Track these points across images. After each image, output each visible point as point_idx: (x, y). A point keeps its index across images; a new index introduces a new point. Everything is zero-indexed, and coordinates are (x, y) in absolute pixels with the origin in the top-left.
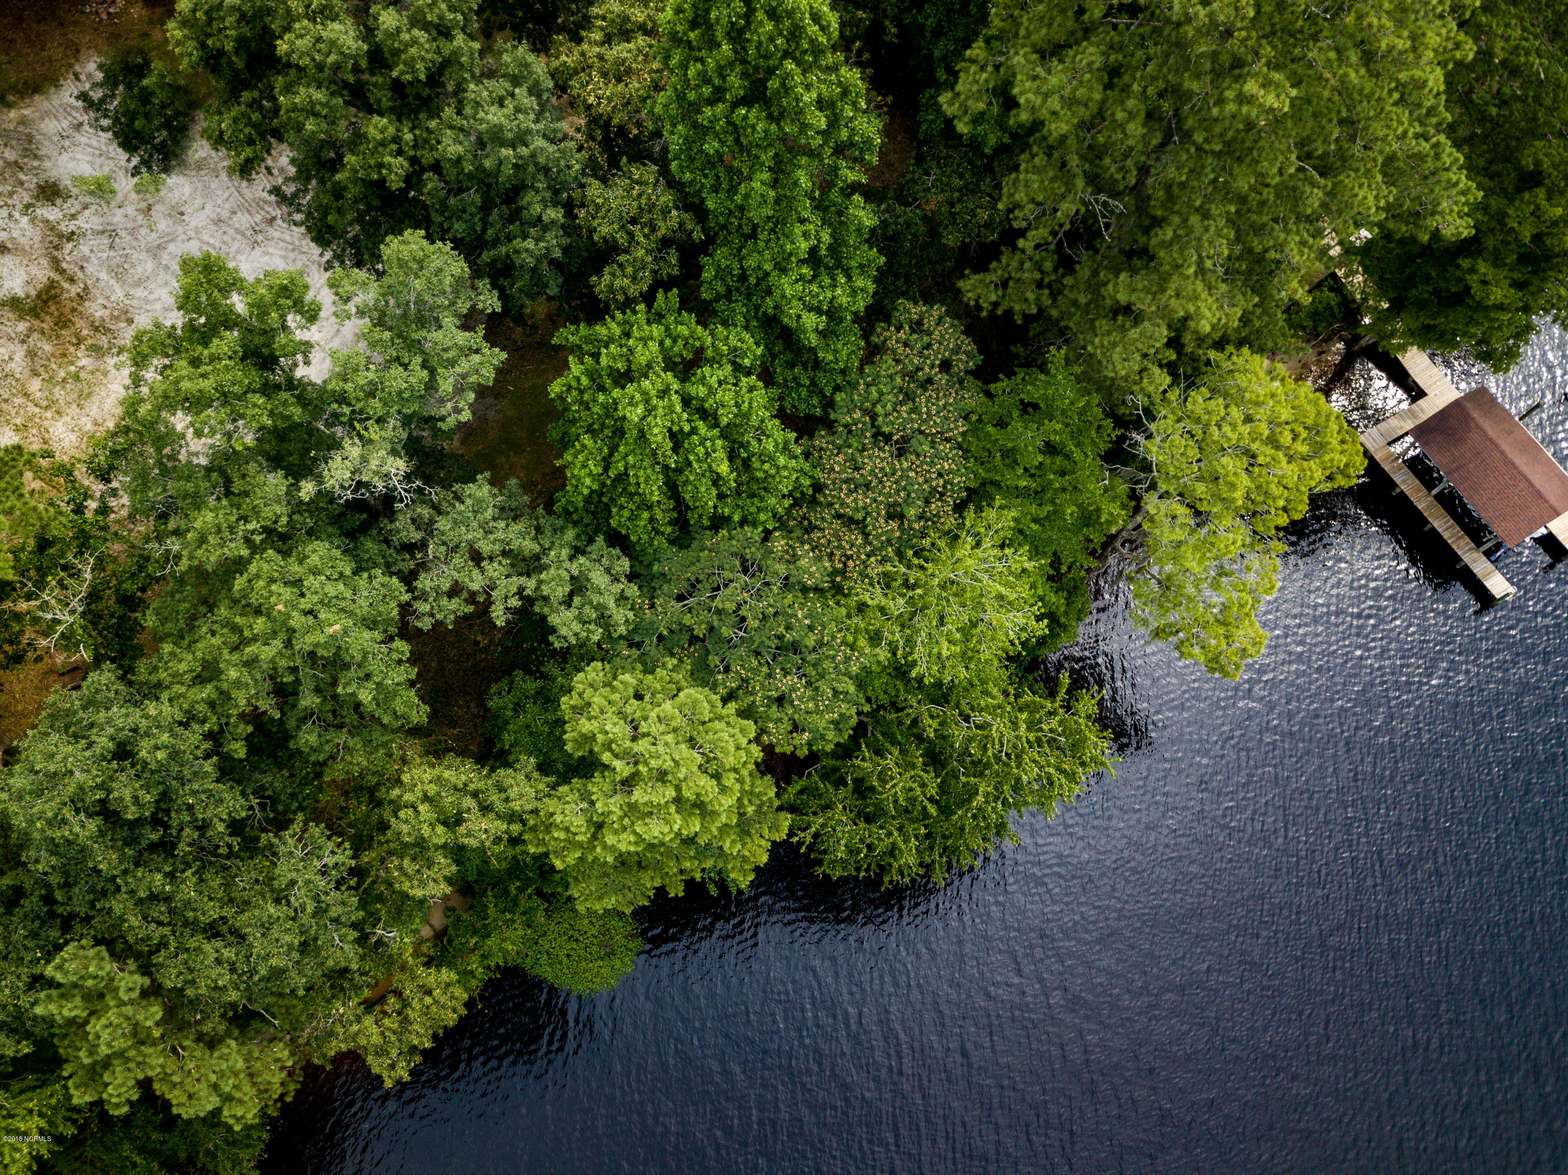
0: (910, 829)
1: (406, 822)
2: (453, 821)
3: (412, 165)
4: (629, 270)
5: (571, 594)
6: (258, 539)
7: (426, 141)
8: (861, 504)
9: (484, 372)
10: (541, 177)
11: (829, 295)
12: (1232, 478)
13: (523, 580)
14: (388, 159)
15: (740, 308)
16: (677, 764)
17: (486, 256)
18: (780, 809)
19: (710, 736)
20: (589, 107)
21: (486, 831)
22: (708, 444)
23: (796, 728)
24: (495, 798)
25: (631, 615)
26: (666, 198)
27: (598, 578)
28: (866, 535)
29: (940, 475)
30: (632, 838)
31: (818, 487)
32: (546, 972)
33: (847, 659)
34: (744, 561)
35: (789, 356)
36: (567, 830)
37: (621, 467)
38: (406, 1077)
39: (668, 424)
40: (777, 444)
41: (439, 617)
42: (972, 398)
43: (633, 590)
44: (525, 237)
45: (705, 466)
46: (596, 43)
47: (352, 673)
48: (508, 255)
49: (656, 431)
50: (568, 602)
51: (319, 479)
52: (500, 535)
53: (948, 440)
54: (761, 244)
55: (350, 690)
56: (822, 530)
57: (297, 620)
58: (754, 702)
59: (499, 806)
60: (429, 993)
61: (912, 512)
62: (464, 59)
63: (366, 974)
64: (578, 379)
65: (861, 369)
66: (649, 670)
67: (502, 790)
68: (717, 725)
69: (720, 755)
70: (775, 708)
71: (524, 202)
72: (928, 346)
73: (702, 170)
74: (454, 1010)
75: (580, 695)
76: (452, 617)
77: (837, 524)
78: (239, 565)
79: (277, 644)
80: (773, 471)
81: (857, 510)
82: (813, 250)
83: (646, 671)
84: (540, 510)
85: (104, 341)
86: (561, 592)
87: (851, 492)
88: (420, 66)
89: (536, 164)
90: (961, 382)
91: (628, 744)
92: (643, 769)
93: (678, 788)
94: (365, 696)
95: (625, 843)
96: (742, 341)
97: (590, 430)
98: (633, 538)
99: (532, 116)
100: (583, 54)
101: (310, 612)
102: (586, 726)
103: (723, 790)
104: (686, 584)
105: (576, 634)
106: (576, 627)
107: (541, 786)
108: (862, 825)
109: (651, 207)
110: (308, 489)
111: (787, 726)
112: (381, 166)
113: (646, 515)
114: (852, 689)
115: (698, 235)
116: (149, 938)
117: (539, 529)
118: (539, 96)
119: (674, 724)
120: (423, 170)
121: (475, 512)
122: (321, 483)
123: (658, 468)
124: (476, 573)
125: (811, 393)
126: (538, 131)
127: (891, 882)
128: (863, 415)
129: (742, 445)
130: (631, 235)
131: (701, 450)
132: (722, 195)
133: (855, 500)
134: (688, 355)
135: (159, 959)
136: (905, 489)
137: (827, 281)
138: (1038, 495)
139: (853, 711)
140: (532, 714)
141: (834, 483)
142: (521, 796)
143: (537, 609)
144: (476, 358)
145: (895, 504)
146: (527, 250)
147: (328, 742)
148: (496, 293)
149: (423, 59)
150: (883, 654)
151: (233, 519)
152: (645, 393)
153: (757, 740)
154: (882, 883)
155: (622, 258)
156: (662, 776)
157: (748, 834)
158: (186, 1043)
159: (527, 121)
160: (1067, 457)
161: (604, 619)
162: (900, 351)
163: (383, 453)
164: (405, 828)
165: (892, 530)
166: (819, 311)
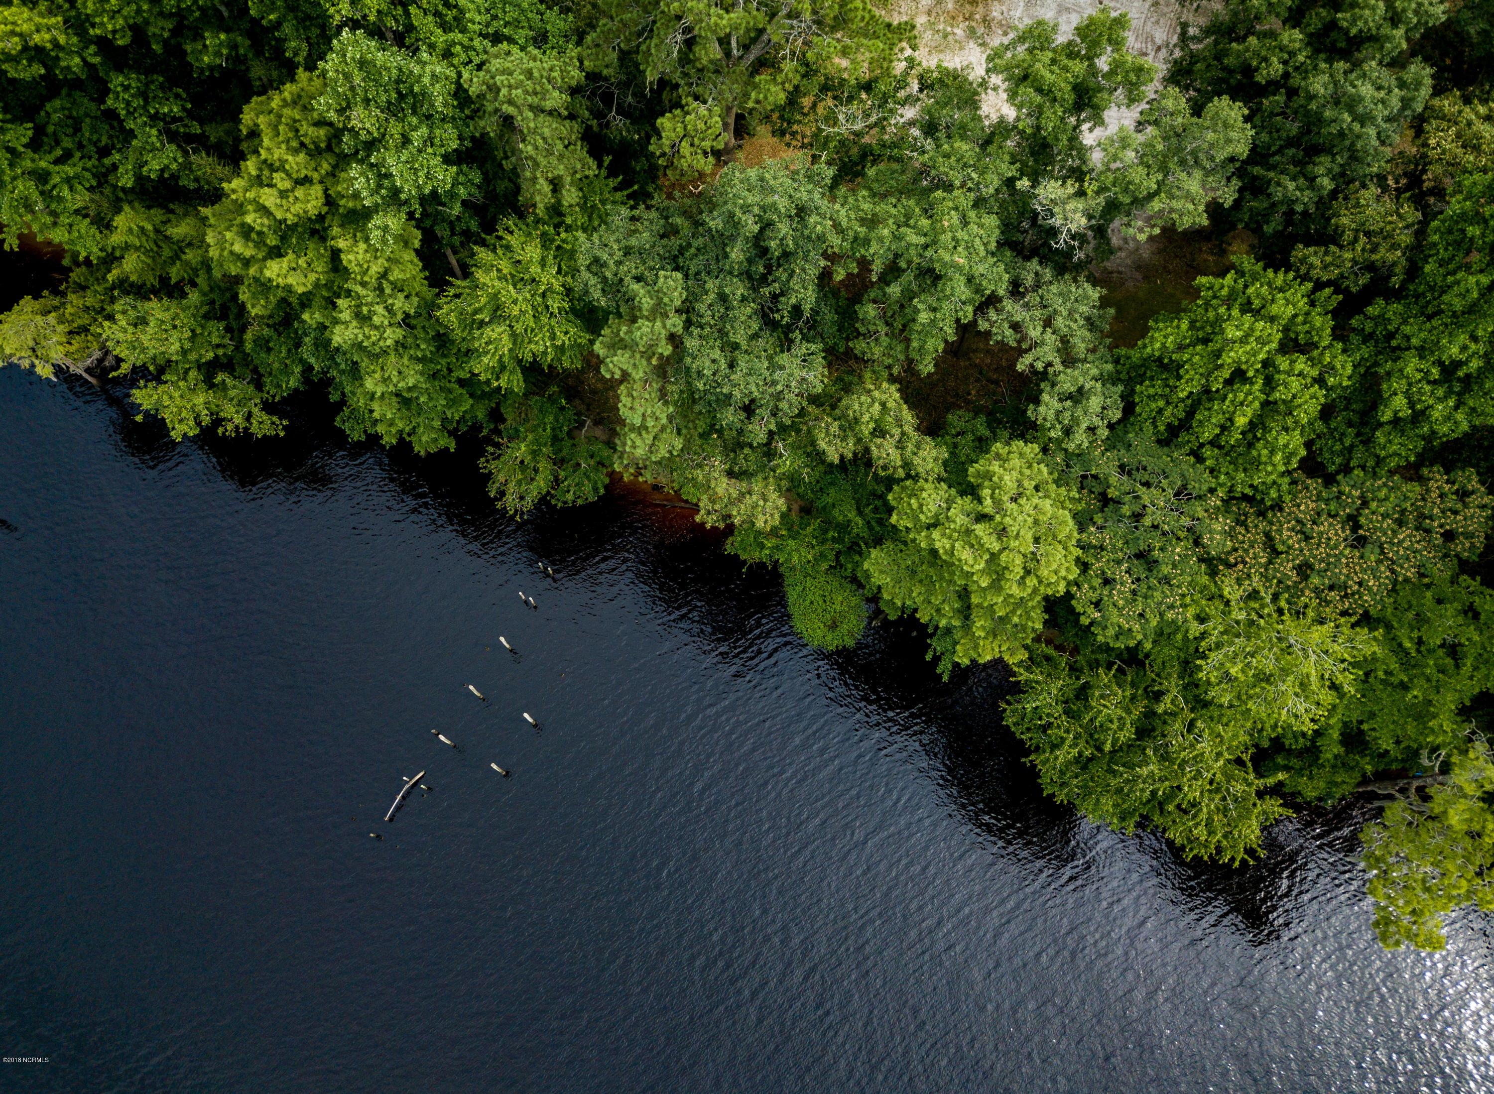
0: (1082, 743)
1: (861, 404)
3: (1282, 77)
4: (1328, 259)
5: (1070, 397)
7: (1306, 72)
8: (1291, 542)
9: (1185, 219)
10: (1346, 155)
11: (1431, 402)
13: (1056, 361)
14: (1275, 59)
15: (1365, 351)
16: (1017, 536)
17: (1257, 170)
19: (1049, 549)
20: (1425, 145)
21: (888, 455)
22: (1250, 398)
23: (1097, 604)
24: (910, 447)
25: (1086, 444)
26: (1406, 238)
27: (1095, 403)
28: (1270, 562)
29: (1360, 584)
30: (948, 546)
31: (1278, 506)
32: (792, 595)
33: (1171, 607)
34: (1185, 487)
35: (1355, 419)
36: (921, 506)
37: (1186, 357)
38: (708, 526)
39: (1244, 359)
40: (1286, 446)
41: (994, 330)
42: (1440, 571)
43: (1104, 433)
44: (1294, 179)
45: (1232, 409)
46: (1477, 114)
47: (931, 300)
48: (1270, 181)
49: (1232, 354)
50: (1063, 398)
51: (1035, 184)
52: (1074, 326)
53: (1393, 571)
54: (1428, 325)
55: (919, 306)
56: (1248, 531)
57: (946, 238)
58: (1092, 564)
59: (908, 453)
60: (766, 501)
61: (1315, 580)
62: (1388, 45)
64: (1222, 287)
65: (1392, 473)
66: (1059, 483)
67: (918, 446)
68: (1060, 548)
69: (1042, 563)
70: (1099, 581)
71: (1317, 160)
72: (1455, 512)
73: (1448, 244)
74: (766, 522)
75: (1010, 452)
76: (999, 338)
77: (1261, 538)
78: (949, 187)
79: (922, 240)
80: (1264, 459)
81: (1284, 543)
82: (1457, 364)
83: (1056, 482)
84: (1108, 341)
85: (981, 30)
86: (1067, 389)
87: (1293, 530)
88: (1360, 24)
89: (1353, 144)
90: (1446, 556)
91: (1005, 498)
92: (998, 518)
93: (1002, 550)
94: (924, 317)
95: (941, 543)
96: (1343, 367)
97: (1192, 323)
98: (1138, 409)
99: (1386, 113)
100: (1460, 112)
101: (957, 241)
102: (995, 467)
103: (1022, 582)
104: (1135, 464)
105: (1045, 419)
106: (1051, 415)
107: (936, 471)
108: (1060, 708)
109: (1390, 236)
110: (1023, 184)
111: (1095, 597)
112: (1266, 59)
114: (1154, 624)
115: (1396, 281)
118: (1403, 108)
119: (1041, 517)
120: (1284, 86)
121: (1076, 301)
122: (1033, 187)
123: (1203, 381)
124: (1039, 329)
125: (1341, 453)
126: (1377, 126)
127: (1032, 762)
128: (1359, 498)
129: (1264, 428)
130: (1356, 240)
131: (1241, 396)
132: (1441, 270)
133: (1290, 537)
134: (1302, 338)
136: (1328, 564)
137: (1440, 392)
139: (1140, 637)
141: (1289, 514)
142: (924, 460)
144: (1191, 207)
145: (1311, 567)
146: (1285, 188)
147: (874, 325)
148: (1236, 195)
149: (1366, 22)
151: (971, 162)
152: (1252, 329)
153: (1069, 584)
155: (1333, 248)
156: (1002, 532)
157: (995, 636)
158: (655, 384)
159: (1380, 113)
160: (1457, 667)
162: (1433, 495)
163: (1081, 206)
164: (857, 407)
165: (1289, 578)
166: (1411, 404)
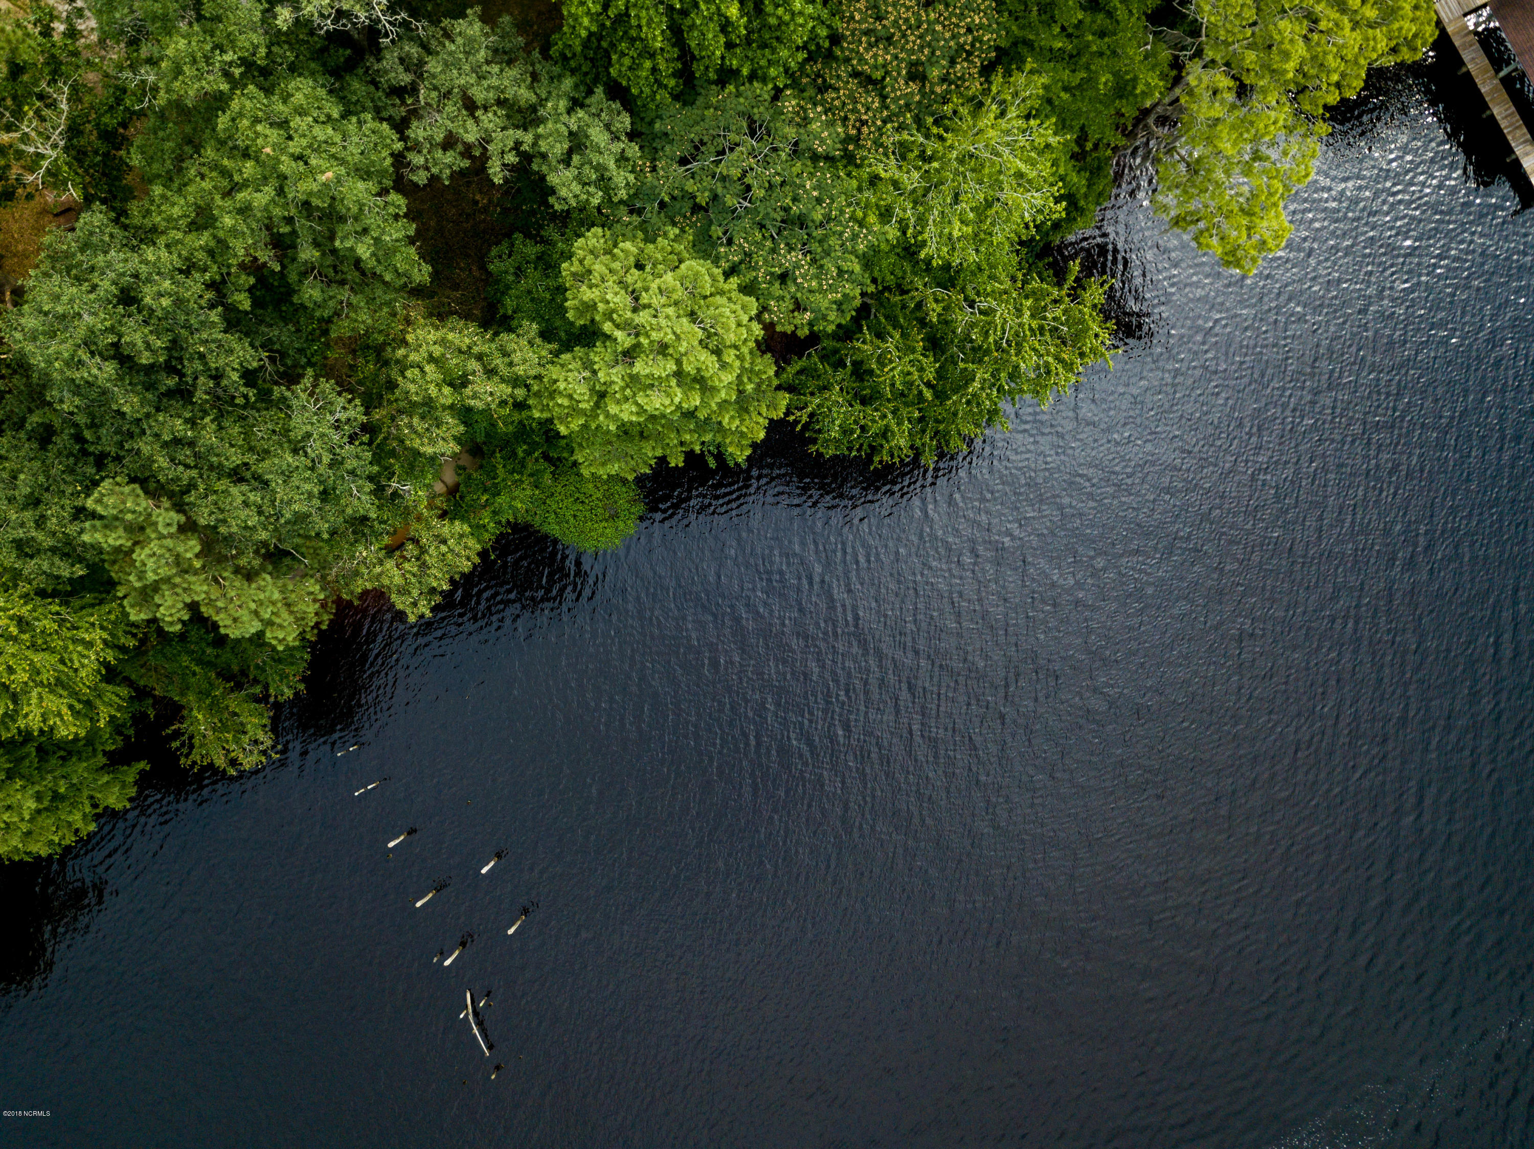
0: (904, 412)
1: (413, 381)
2: (459, 383)
5: (570, 152)
6: (237, 72)
8: (880, 61)
12: (1287, 46)
13: (519, 133)
16: (678, 337)
18: (779, 388)
19: (711, 311)
21: (491, 394)
23: (798, 307)
24: (498, 362)
25: (631, 178)
27: (598, 135)
28: (884, 97)
29: (969, 31)
30: (634, 409)
31: (835, 39)
32: (553, 529)
33: (855, 237)
34: (751, 122)
36: (570, 397)
38: (428, 614)
41: (434, 170)
43: (633, 150)
45: (713, 8)
47: (349, 226)
50: (566, 161)
52: (494, 82)
55: (348, 244)
56: (837, 90)
57: (287, 166)
58: (756, 278)
59: (504, 370)
60: (444, 542)
61: (935, 73)
63: (385, 522)
66: (650, 239)
67: (505, 354)
68: (719, 300)
69: (720, 331)
70: (777, 285)
75: (581, 262)
76: (448, 171)
77: (853, 84)
78: (219, 102)
79: (269, 191)
81: (876, 67)
83: (647, 240)
84: (536, 54)
86: (560, 148)
87: (870, 46)
91: (629, 314)
92: (644, 341)
93: (679, 362)
94: (364, 251)
95: (627, 413)
98: (634, 91)
101: (300, 157)
102: (587, 294)
103: (724, 366)
105: (576, 196)
106: (576, 188)
107: (544, 353)
108: (858, 407)
110: (285, 16)
111: (788, 304)
113: (648, 64)
114: (857, 268)
116: (179, 479)
117: (535, 77)
119: (675, 297)
121: (467, 54)
122: (298, 9)
123: (661, 8)
124: (470, 123)
127: (881, 462)
133: (875, 56)
135: (191, 498)
136: (929, 45)
138: (1072, 59)
139: (857, 291)
140: (533, 279)
141: (853, 34)
142: (525, 361)
143: (535, 167)
145: (918, 63)
147: (331, 298)
150: (892, 232)
151: (208, 47)
153: (758, 317)
154: (872, 462)
156: (663, 349)
157: (747, 411)
158: (225, 574)
161: (604, 182)
164: (413, 388)
